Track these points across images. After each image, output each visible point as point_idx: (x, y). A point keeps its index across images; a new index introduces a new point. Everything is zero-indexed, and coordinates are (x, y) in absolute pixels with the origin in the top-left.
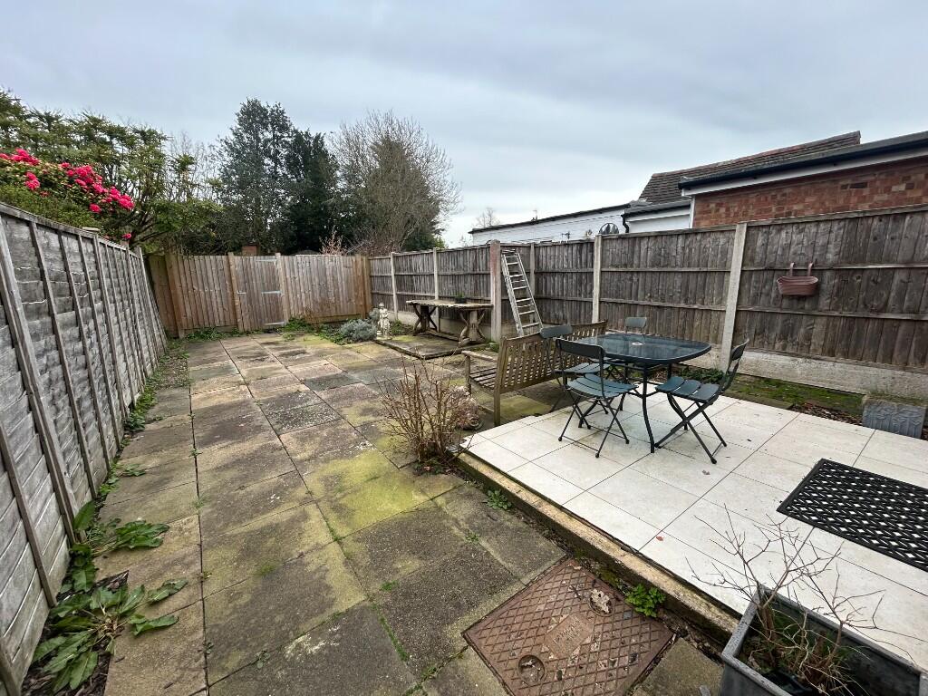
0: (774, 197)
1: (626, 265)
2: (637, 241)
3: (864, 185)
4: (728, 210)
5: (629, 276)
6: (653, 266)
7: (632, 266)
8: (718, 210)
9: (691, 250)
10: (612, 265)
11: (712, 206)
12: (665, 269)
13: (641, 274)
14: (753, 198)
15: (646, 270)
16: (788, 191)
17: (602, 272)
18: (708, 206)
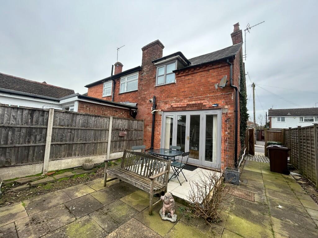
0: (101, 109)
1: (68, 126)
2: (75, 115)
3: (117, 111)
4: (89, 109)
5: (69, 130)
6: (82, 127)
7: (71, 126)
8: (86, 108)
9: (97, 122)
10: (59, 125)
11: (85, 106)
12: (87, 128)
13: (76, 130)
14: (96, 107)
15: (79, 128)
16: (104, 108)
17: (53, 128)
18: (83, 106)
